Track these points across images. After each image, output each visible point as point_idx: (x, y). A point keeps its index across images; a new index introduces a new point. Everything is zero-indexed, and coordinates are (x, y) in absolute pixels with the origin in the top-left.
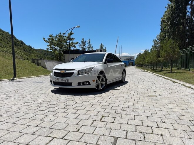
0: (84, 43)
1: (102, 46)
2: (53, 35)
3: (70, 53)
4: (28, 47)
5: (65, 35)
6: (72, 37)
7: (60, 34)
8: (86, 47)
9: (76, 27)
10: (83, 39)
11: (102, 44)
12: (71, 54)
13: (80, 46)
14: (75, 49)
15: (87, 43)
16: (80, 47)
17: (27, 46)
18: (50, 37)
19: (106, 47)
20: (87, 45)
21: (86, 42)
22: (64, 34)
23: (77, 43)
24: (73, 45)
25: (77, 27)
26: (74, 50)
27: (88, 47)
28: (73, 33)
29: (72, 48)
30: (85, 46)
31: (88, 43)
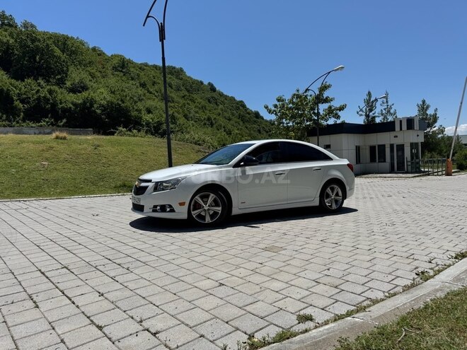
0: (370, 105)
1: (423, 107)
2: (284, 98)
3: (318, 134)
4: (268, 124)
5: (309, 93)
6: (326, 94)
7: (297, 93)
8: (376, 114)
9: (335, 70)
10: (369, 94)
11: (424, 102)
12: (320, 137)
13: (361, 113)
14: (339, 122)
15: (380, 101)
16: (361, 115)
17: (266, 121)
18: (278, 100)
19: (436, 110)
20: (379, 109)
21: (376, 100)
22: (307, 90)
23: (341, 108)
24: (331, 112)
25: (338, 69)
26: (335, 125)
27: (382, 114)
28: (329, 86)
29: (331, 121)
30: (373, 112)
31: (383, 103)
